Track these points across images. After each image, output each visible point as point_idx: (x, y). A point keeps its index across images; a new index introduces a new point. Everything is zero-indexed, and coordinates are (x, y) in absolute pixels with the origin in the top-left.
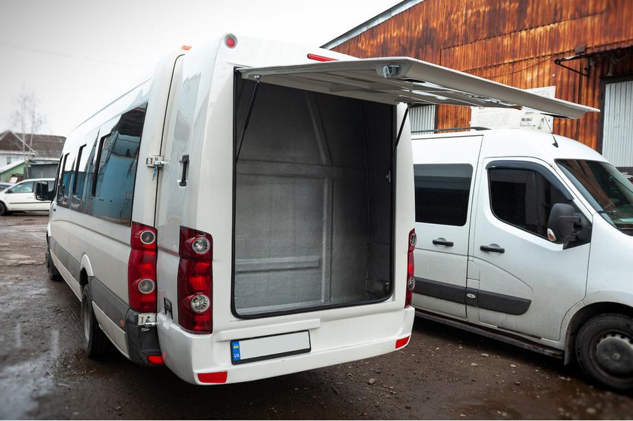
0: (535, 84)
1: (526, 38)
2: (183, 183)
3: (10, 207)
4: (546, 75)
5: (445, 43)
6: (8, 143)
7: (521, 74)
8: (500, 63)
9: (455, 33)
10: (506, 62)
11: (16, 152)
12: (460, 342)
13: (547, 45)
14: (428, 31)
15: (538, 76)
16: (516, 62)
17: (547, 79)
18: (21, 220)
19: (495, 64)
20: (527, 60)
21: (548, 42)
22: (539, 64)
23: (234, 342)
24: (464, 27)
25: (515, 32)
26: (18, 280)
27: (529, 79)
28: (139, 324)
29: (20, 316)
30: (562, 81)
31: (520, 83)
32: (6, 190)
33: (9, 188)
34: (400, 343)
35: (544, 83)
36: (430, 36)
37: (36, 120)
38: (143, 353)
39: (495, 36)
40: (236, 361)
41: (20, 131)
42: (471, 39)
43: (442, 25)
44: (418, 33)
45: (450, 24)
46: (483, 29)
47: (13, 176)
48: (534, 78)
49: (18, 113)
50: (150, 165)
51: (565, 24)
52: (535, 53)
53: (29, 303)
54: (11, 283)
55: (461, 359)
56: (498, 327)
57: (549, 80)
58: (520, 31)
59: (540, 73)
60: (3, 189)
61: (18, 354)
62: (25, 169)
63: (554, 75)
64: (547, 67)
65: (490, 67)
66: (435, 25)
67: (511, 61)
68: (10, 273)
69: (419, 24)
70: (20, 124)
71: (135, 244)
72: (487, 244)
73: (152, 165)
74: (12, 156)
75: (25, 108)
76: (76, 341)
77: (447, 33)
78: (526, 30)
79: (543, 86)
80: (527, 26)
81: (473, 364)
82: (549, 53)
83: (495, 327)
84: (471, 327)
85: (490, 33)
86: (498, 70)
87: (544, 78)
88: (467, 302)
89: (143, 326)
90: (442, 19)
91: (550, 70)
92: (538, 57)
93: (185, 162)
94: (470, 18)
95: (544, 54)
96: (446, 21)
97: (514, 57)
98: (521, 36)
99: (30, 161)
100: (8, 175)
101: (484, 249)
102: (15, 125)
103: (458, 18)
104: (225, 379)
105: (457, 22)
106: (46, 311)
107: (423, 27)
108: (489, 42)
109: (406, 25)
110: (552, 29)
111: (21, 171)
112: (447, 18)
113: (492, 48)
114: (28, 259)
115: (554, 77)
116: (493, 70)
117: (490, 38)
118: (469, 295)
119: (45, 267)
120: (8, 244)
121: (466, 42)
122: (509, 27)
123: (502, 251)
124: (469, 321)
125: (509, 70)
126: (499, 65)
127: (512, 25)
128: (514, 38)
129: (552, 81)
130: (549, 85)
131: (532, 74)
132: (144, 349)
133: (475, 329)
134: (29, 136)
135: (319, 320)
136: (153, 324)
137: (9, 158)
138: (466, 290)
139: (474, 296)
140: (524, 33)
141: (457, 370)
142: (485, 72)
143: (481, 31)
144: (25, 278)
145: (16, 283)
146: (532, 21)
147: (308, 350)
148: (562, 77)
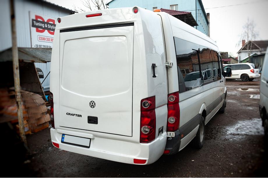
23: (63, 135)
40: (62, 142)
104: (58, 147)
147: (89, 147)
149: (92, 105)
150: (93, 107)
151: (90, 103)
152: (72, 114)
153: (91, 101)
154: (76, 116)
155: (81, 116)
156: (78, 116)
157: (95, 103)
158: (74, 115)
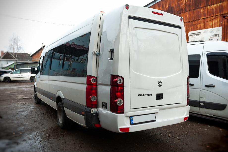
0: (214, 26)
1: (210, 9)
2: (111, 59)
3: (12, 79)
4: (218, 23)
5: (177, 12)
6: (7, 56)
7: (208, 22)
8: (200, 19)
9: (181, 8)
10: (202, 18)
11: (11, 60)
12: (197, 122)
13: (218, 11)
14: (171, 8)
15: (215, 23)
16: (206, 18)
17: (218, 24)
18: (17, 84)
19: (197, 19)
20: (210, 17)
21: (218, 10)
22: (215, 18)
23: (131, 117)
24: (185, 6)
25: (205, 7)
26: (24, 104)
27: (211, 24)
28: (91, 112)
29: (30, 116)
30: (224, 25)
31: (208, 26)
32: (11, 73)
33: (12, 72)
34: (185, 119)
35: (217, 25)
36: (171, 9)
37: (18, 47)
38: (93, 123)
39: (197, 9)
40: (132, 124)
41: (12, 52)
42: (188, 10)
43: (176, 5)
44: (167, 9)
45: (179, 5)
46: (192, 6)
47: (10, 68)
48: (213, 24)
49: (12, 45)
50: (94, 54)
51: (225, 3)
52: (213, 14)
53: (32, 111)
54: (22, 105)
55: (200, 128)
56: (213, 115)
57: (220, 24)
58: (207, 6)
59: (216, 22)
60: (9, 73)
61: (35, 128)
62: (14, 65)
63: (221, 22)
64: (218, 19)
65: (196, 20)
66: (173, 5)
67: (204, 18)
68: (20, 102)
69: (167, 5)
70: (12, 49)
71: (89, 83)
72: (208, 84)
73: (95, 54)
74: (8, 61)
75: (14, 43)
76: (55, 124)
77: (178, 8)
78: (209, 6)
79: (217, 27)
80: (210, 4)
81: (205, 129)
82: (219, 14)
83: (212, 116)
84: (202, 116)
85: (195, 8)
86: (199, 21)
87: (217, 24)
88: (200, 106)
89: (94, 113)
90: (176, 3)
91: (220, 21)
92: (215, 16)
93: (112, 51)
94: (187, 2)
95: (217, 15)
96: (177, 4)
97: (205, 16)
98: (208, 8)
99: (16, 63)
100: (8, 68)
101: (206, 86)
102: (11, 49)
103: (182, 2)
104: (128, 130)
105: (182, 4)
106: (39, 114)
107: (169, 6)
108: (195, 11)
109: (162, 6)
110: (220, 5)
111: (13, 67)
112: (178, 3)
113: (196, 13)
114: (25, 97)
115: (221, 23)
116: (197, 22)
117: (195, 9)
118: (201, 104)
119: (34, 99)
120: (16, 92)
121: (186, 11)
122: (202, 5)
123: (214, 86)
124: (201, 114)
125: (203, 21)
126: (199, 19)
127: (204, 4)
128: (205, 9)
129: (220, 25)
130: (219, 26)
131: (213, 22)
132: (93, 122)
133: (204, 116)
134: (16, 53)
135: (158, 109)
136: (97, 112)
137: (7, 62)
138: (200, 102)
139: (203, 104)
140: (209, 7)
141: (200, 131)
142: (193, 22)
143: (192, 7)
144: (26, 103)
145: (24, 105)
146: (212, 2)
147: (155, 121)
148: (225, 23)
149: (160, 84)
150: (160, 85)
151: (158, 83)
152: (144, 94)
153: (159, 81)
154: (147, 96)
155: (151, 95)
156: (149, 96)
157: (162, 83)
158: (145, 95)
